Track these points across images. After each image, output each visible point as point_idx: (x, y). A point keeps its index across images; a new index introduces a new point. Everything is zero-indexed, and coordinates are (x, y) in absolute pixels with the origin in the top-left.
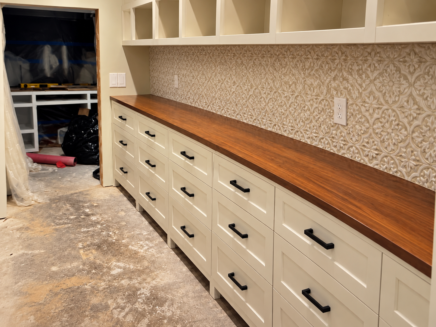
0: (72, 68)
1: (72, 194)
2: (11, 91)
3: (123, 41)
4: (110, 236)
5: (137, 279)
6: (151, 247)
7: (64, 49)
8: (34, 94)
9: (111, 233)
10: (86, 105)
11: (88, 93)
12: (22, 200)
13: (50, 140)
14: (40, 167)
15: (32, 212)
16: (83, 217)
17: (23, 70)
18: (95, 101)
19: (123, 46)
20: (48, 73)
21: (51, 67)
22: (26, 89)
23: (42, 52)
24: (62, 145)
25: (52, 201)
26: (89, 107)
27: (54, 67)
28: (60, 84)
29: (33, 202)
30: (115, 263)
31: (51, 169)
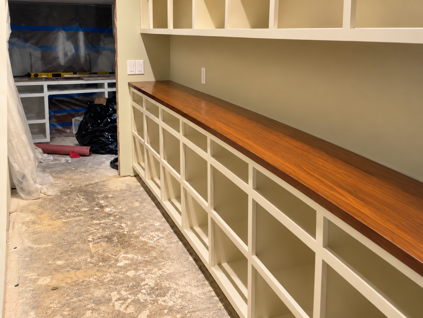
0: (89, 56)
1: (87, 186)
2: (15, 81)
3: (141, 29)
4: (122, 228)
5: (143, 270)
6: (161, 238)
7: (81, 35)
8: (45, 84)
9: (122, 225)
10: (103, 93)
11: (106, 82)
12: (29, 193)
13: (63, 129)
14: (51, 157)
15: (40, 206)
16: (97, 208)
17: (33, 59)
18: (113, 90)
19: (141, 33)
20: (62, 61)
21: (66, 55)
22: (36, 78)
23: (56, 39)
24: (76, 134)
25: (63, 193)
26: (107, 96)
27: (69, 54)
28: (75, 73)
29: (42, 195)
30: (123, 255)
31: (63, 159)
